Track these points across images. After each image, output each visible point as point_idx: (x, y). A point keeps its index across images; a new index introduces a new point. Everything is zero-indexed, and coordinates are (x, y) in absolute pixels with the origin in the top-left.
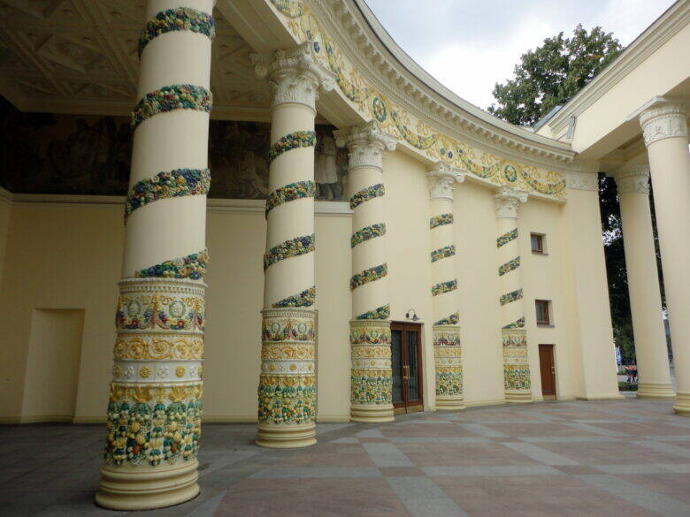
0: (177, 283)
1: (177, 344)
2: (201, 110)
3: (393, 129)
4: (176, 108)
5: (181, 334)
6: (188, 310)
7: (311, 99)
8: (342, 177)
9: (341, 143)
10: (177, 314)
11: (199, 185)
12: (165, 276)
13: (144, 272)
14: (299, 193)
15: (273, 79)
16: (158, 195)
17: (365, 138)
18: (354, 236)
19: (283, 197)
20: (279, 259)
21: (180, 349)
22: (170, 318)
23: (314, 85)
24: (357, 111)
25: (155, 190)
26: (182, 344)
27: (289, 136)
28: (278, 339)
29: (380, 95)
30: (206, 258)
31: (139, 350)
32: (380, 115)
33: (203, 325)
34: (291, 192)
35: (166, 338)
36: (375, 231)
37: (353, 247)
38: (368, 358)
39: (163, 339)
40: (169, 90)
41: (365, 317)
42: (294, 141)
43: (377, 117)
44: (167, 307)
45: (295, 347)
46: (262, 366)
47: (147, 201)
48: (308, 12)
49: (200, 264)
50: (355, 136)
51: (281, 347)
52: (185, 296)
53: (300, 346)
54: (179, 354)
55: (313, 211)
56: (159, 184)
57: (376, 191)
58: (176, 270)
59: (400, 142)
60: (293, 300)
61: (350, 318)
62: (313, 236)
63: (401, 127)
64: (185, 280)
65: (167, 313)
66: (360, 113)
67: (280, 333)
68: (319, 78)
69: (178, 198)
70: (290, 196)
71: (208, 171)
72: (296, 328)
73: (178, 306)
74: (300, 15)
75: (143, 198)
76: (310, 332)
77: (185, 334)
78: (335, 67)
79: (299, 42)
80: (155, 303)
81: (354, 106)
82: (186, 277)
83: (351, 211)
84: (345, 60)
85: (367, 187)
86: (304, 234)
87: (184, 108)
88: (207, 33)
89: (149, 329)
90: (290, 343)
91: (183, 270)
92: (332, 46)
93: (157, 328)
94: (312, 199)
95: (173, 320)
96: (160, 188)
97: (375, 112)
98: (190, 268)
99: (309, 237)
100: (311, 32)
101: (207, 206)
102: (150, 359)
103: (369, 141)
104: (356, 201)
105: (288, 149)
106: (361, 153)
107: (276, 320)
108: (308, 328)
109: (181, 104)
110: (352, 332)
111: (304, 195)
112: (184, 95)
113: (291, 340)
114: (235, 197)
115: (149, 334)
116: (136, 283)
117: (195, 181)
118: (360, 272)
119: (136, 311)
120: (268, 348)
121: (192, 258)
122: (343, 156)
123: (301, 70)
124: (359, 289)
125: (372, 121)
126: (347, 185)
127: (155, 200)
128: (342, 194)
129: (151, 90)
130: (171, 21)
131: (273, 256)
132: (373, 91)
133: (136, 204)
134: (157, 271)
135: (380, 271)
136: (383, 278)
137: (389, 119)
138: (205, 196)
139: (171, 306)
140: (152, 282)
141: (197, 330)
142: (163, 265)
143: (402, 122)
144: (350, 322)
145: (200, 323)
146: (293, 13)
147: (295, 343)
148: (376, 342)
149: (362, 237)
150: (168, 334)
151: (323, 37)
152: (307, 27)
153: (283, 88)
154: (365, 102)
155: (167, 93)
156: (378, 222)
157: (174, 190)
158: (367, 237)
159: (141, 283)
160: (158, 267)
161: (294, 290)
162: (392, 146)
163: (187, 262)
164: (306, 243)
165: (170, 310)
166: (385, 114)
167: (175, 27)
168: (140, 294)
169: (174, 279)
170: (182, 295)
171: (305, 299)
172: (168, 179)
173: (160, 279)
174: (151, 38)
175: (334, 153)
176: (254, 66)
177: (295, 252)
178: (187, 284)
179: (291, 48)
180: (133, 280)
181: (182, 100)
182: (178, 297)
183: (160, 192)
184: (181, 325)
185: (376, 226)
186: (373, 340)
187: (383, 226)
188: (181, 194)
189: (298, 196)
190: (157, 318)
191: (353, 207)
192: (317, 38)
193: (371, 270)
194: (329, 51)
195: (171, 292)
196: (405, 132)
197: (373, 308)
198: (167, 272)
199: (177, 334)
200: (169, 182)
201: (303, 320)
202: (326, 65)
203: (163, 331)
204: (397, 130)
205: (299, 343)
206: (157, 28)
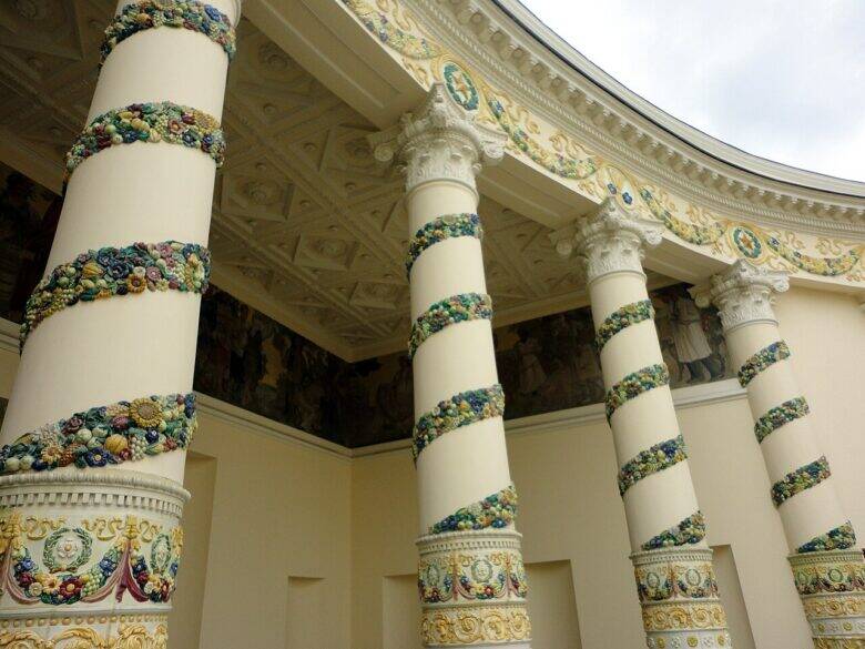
0: (476, 536)
1: (487, 621)
2: (476, 318)
3: (777, 262)
4: (446, 325)
5: (492, 605)
6: (497, 570)
7: (635, 262)
8: (717, 345)
9: (703, 302)
10: (483, 578)
11: (487, 406)
12: (460, 529)
13: (437, 526)
14: (644, 384)
15: (580, 253)
16: (441, 429)
17: (734, 287)
18: (757, 425)
19: (623, 394)
20: (636, 479)
21: (493, 626)
22: (474, 583)
23: (634, 244)
24: (712, 256)
25: (437, 424)
26: (495, 619)
27: (615, 315)
28: (659, 597)
29: (743, 225)
30: (511, 497)
31: (444, 631)
32: (750, 249)
33: (521, 590)
34: (632, 386)
35: (474, 613)
36: (792, 411)
37: (760, 441)
38: (836, 617)
39: (469, 613)
40: (437, 307)
41: (810, 547)
42: (623, 319)
43: (747, 254)
44: (469, 568)
45: (689, 609)
46: (648, 640)
47: (430, 439)
48: (604, 165)
49: (503, 507)
50: (720, 287)
51: (668, 609)
52: (490, 551)
53: (697, 607)
54: (492, 633)
55: (672, 404)
56: (441, 417)
57: (775, 353)
58: (473, 519)
59: (794, 275)
60: (669, 536)
61: (787, 553)
62: (681, 439)
63: (791, 255)
64: (485, 531)
65: (469, 577)
66: (717, 257)
67: (660, 588)
68: (638, 233)
69: (464, 427)
70: (633, 392)
71: (499, 387)
72: (682, 578)
73: (482, 566)
74: (594, 171)
75: (426, 437)
76: (708, 582)
77: (497, 605)
78: (661, 212)
79: (599, 202)
80: (455, 566)
81: (706, 251)
82: (487, 526)
83: (744, 390)
84: (673, 198)
85: (758, 351)
86: (665, 439)
87: (456, 321)
88: (472, 233)
89: (451, 602)
90: (680, 603)
91: (481, 518)
92: (649, 189)
93: (461, 600)
94: (667, 387)
95: (478, 587)
96: (442, 420)
97: (741, 249)
98: (491, 514)
99: (673, 442)
100: (615, 185)
101: (506, 430)
102: (459, 643)
103: (743, 288)
104: (747, 374)
105: (617, 331)
106: (735, 308)
107: (651, 568)
108: (704, 578)
109: (452, 319)
110: (796, 574)
111: (651, 385)
112: (454, 308)
113: (680, 598)
114: (579, 404)
115: (453, 607)
116: (430, 541)
117: (480, 404)
118: (782, 477)
119: (435, 578)
120: (650, 612)
121: (492, 501)
122: (712, 318)
123: (611, 232)
124: (788, 503)
125: (738, 263)
126: (728, 355)
127: (439, 435)
128: (723, 369)
129: (420, 314)
130: (430, 235)
131: (629, 476)
132: (728, 223)
133: (421, 445)
134: (451, 524)
135: (816, 471)
136: (824, 482)
137: (767, 251)
138: (500, 418)
139: (473, 568)
140: (447, 538)
141: (514, 598)
142: (457, 515)
143: (791, 249)
144: (789, 559)
145: (516, 587)
146: (583, 173)
147: (687, 602)
148: (843, 589)
149: (769, 424)
150: (475, 606)
151: (634, 183)
152: (607, 182)
153: (594, 259)
154: (722, 240)
155: (435, 311)
156: (790, 397)
157: (457, 420)
158: (778, 423)
159: (436, 540)
160: (451, 518)
161: (669, 521)
162: (783, 284)
163: (485, 507)
164: (670, 450)
165: (473, 574)
166: (758, 246)
167: (434, 239)
168: (436, 555)
169: (471, 532)
170: (484, 551)
171: (687, 533)
172: (449, 408)
173: (456, 533)
174: (414, 259)
175: (697, 316)
176: (555, 247)
177: (655, 466)
178: (490, 535)
179: (592, 211)
180: (427, 538)
181: (452, 314)
182: (481, 554)
183: (442, 426)
184: (490, 593)
185: (788, 404)
186: (836, 585)
187: (801, 401)
188: (467, 421)
189: (644, 388)
190: (459, 586)
191: (744, 383)
192: (626, 188)
193: (800, 472)
194: (647, 196)
195: (471, 549)
196: (799, 260)
197: (820, 531)
198: (462, 523)
199: (487, 605)
200: (450, 412)
201: (692, 565)
202: (646, 214)
203: (469, 602)
204: (783, 260)
205: (692, 603)
206: (419, 247)
